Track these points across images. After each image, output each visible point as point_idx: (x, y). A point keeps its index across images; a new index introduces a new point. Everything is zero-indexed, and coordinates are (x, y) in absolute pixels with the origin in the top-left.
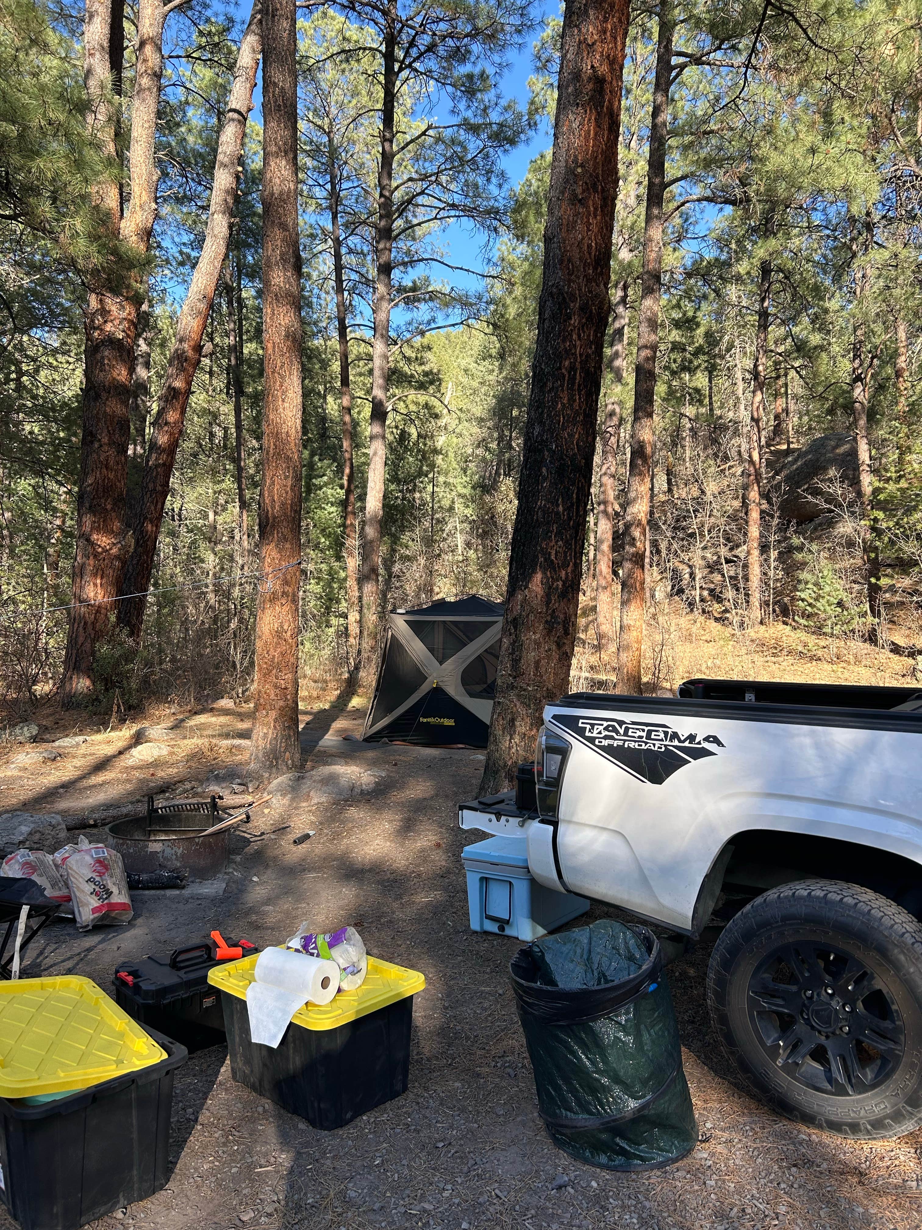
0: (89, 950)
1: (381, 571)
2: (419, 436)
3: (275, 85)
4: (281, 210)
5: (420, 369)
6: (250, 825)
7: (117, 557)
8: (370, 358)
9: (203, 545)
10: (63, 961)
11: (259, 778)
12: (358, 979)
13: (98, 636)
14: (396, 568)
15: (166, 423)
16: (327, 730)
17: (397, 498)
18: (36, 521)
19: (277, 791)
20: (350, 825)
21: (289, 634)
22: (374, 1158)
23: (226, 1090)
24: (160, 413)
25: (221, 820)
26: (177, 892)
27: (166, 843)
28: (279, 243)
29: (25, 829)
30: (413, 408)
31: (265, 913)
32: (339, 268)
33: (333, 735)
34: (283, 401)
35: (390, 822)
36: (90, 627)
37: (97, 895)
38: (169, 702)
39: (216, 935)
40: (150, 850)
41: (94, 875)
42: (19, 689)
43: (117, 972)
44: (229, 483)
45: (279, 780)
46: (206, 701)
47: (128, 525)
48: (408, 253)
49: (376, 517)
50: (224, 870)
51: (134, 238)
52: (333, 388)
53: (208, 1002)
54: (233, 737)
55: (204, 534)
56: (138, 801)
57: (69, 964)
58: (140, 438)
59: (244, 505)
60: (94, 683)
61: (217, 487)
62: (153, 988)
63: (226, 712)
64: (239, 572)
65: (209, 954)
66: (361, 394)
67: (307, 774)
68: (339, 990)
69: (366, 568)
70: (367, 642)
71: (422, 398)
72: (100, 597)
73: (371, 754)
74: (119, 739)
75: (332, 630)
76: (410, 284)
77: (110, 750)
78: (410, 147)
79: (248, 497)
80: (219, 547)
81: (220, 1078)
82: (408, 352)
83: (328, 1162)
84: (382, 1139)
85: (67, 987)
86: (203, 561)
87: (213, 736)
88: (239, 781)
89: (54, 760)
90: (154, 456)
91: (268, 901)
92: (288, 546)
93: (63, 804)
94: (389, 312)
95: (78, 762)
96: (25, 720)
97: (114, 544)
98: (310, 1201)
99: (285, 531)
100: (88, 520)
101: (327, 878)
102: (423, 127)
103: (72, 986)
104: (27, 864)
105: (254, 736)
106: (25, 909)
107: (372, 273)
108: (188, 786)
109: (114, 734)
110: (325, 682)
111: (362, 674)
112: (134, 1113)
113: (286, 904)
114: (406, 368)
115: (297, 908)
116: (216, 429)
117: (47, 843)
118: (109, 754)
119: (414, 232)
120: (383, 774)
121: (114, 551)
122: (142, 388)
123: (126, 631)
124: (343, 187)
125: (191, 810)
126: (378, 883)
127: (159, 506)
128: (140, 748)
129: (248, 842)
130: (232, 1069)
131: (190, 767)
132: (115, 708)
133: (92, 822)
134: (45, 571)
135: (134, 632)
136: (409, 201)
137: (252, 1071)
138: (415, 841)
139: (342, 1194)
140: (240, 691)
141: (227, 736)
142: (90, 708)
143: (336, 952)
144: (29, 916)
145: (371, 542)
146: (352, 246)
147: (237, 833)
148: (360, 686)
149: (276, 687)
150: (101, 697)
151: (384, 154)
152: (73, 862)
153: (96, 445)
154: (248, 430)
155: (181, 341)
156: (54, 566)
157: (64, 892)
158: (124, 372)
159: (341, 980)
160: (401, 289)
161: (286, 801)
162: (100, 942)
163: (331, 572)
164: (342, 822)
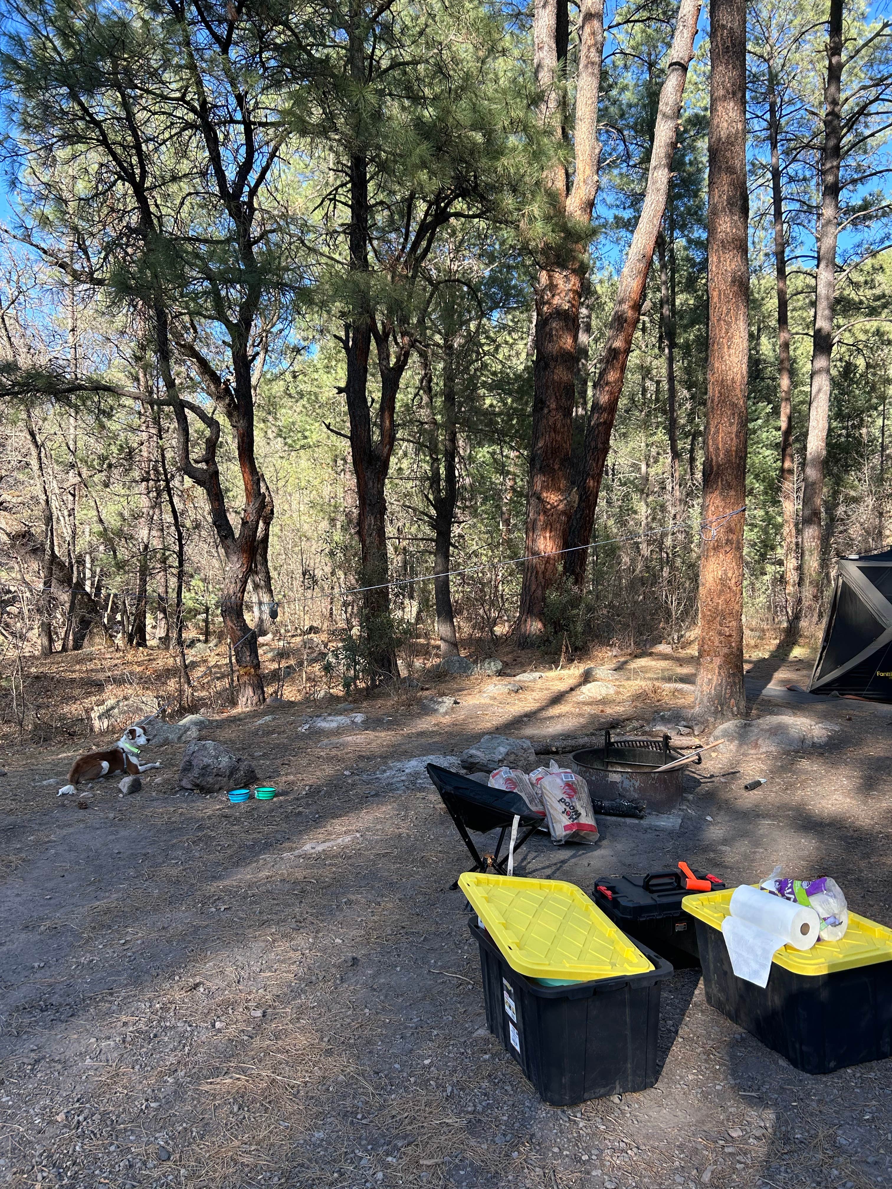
0: (563, 862)
1: (823, 515)
2: (868, 366)
3: (724, 27)
4: (728, 154)
5: (869, 293)
6: (699, 766)
7: (564, 513)
8: (814, 290)
9: (635, 497)
10: (543, 868)
11: (705, 723)
12: (840, 932)
13: (548, 584)
14: (841, 510)
15: (607, 384)
16: (769, 679)
17: (840, 435)
18: (492, 483)
19: (723, 736)
20: (803, 777)
21: (733, 581)
22: (863, 1112)
23: (702, 1011)
24: (602, 374)
25: (674, 759)
26: (637, 821)
27: (625, 775)
28: (726, 188)
29: (503, 750)
30: (862, 337)
31: (722, 853)
32: (778, 200)
33: (775, 685)
34: (729, 347)
35: (848, 777)
36: (540, 575)
37: (568, 814)
38: (611, 646)
39: (683, 866)
40: (610, 779)
41: (565, 796)
42: (482, 629)
43: (596, 885)
44: (661, 436)
45: (726, 725)
46: (645, 645)
47: (573, 483)
48: (858, 168)
49: (819, 457)
50: (678, 806)
51: (579, 212)
52: (767, 327)
53: (680, 927)
54: (676, 681)
55: (636, 486)
56: (593, 734)
57: (548, 871)
58: (581, 400)
59: (676, 455)
60: (545, 626)
61: (651, 440)
62: (630, 905)
63: (665, 657)
64: (671, 522)
65: (679, 881)
66: (799, 329)
67: (754, 722)
68: (819, 940)
69: (807, 512)
70: (808, 592)
71: (872, 324)
72: (549, 549)
73: (820, 707)
74: (570, 676)
75: (766, 578)
76: (860, 202)
77: (563, 686)
78: (863, 52)
79: (679, 447)
80: (651, 499)
81: (694, 999)
82: (857, 277)
83: (814, 1104)
84: (870, 1096)
85: (561, 890)
86: (635, 512)
87: (657, 679)
88: (685, 723)
89: (517, 692)
90: (596, 416)
91: (725, 842)
92: (732, 493)
93: (529, 731)
94: (836, 237)
95: (536, 695)
96: (490, 656)
97: (561, 501)
98: (798, 1136)
99: (729, 478)
100: (539, 481)
101: (783, 827)
102: (879, 26)
103: (565, 890)
104: (508, 780)
105: (698, 680)
106: (517, 819)
107: (816, 198)
108: (636, 724)
109: (565, 672)
110: (763, 631)
111: (803, 623)
112: (627, 1011)
113: (743, 847)
114: (853, 295)
115: (755, 853)
116: (648, 383)
117: (520, 764)
118: (562, 690)
119: (865, 145)
120: (837, 728)
121: (561, 507)
122: (583, 352)
123: (571, 580)
124: (784, 113)
125: (644, 746)
126: (841, 838)
127: (600, 463)
128: (589, 686)
129: (698, 783)
130: (707, 993)
131: (636, 707)
132: (564, 648)
133: (554, 749)
134: (501, 527)
135: (579, 580)
136: (862, 111)
137: (727, 1000)
138: (880, 801)
139: (832, 1139)
140: (676, 637)
141: (669, 680)
142: (543, 648)
143: (815, 900)
144: (520, 825)
145: (814, 483)
146: (793, 174)
147: (687, 772)
148: (801, 636)
149: (720, 634)
150: (551, 638)
151: (830, 68)
152: (546, 782)
153: (546, 411)
154: (680, 382)
155: (620, 303)
156: (507, 522)
157: (540, 808)
158: (570, 341)
159: (821, 930)
160: (850, 210)
161: (733, 746)
162: (573, 857)
163: (769, 519)
164: (794, 773)
